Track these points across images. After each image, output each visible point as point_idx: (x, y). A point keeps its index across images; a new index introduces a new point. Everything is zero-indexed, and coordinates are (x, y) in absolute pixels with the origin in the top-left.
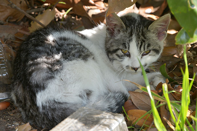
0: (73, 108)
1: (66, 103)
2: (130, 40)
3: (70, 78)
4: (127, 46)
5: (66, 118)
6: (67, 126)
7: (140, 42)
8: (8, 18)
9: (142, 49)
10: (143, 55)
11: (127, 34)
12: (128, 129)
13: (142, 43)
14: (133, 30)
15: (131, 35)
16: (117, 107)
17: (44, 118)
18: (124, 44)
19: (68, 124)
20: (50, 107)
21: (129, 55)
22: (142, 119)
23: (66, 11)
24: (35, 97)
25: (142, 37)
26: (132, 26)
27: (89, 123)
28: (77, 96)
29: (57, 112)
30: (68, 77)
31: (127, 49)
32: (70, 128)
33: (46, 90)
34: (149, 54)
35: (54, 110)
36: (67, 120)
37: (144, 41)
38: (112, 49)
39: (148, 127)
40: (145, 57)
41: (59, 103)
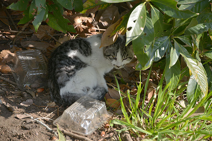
0: (79, 96)
1: (75, 94)
2: (117, 52)
3: (78, 80)
4: (115, 54)
5: (75, 102)
6: (76, 107)
7: (123, 53)
8: (43, 38)
9: (124, 57)
10: (123, 60)
11: (115, 48)
12: (107, 109)
13: (124, 54)
14: (120, 46)
15: (118, 49)
16: (102, 96)
17: (63, 101)
18: (114, 53)
19: (76, 105)
20: (66, 95)
21: (116, 59)
22: (114, 104)
23: (75, 36)
24: (60, 90)
25: (125, 51)
26: (119, 43)
27: (87, 106)
28: (81, 90)
29: (70, 98)
30: (77, 80)
31: (115, 56)
32: (77, 108)
33: (65, 87)
34: (127, 59)
35: (68, 97)
36: (76, 103)
37: (125, 53)
38: (107, 54)
39: (117, 109)
40: (124, 60)
41: (72, 94)
